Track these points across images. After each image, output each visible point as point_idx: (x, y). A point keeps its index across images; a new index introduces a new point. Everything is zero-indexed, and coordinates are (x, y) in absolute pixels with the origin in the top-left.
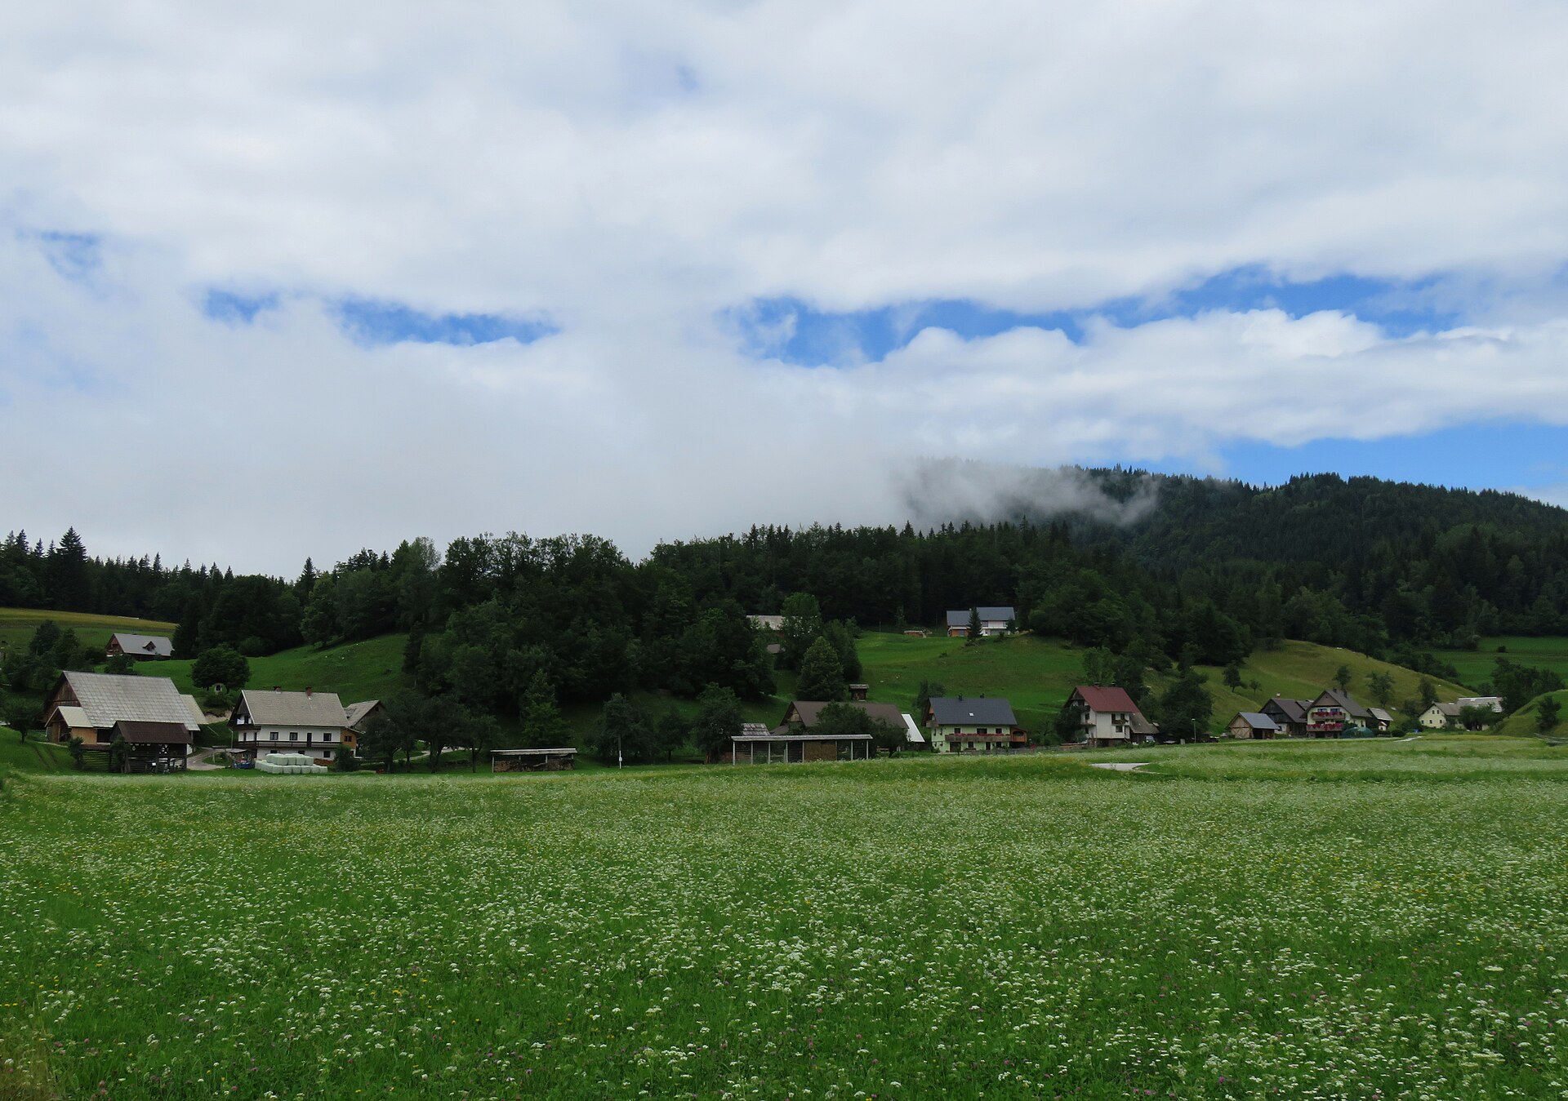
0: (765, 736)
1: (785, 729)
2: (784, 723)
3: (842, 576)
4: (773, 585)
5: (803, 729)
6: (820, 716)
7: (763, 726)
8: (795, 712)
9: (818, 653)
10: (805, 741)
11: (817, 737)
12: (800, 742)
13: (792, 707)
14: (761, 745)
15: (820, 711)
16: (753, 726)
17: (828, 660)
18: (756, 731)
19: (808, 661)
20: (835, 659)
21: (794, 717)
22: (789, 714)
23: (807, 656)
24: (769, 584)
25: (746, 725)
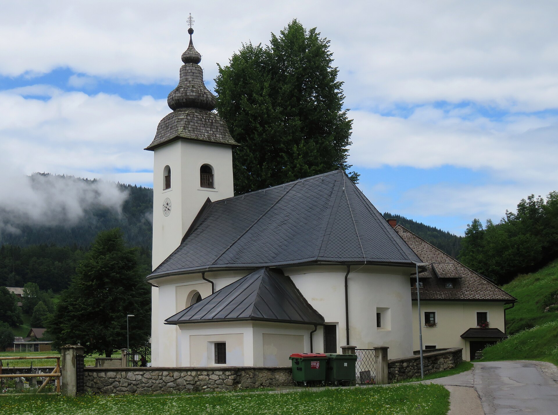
0: (23, 342)
1: (30, 339)
2: (29, 336)
3: (46, 270)
4: (14, 273)
5: (36, 339)
6: (44, 334)
7: (21, 338)
8: (32, 332)
9: (40, 308)
10: (40, 344)
11: (44, 342)
12: (37, 344)
13: (31, 330)
14: (24, 345)
15: (43, 332)
16: (18, 338)
17: (44, 311)
18: (20, 340)
19: (36, 311)
20: (46, 311)
21: (32, 334)
22: (30, 333)
23: (35, 309)
24: (11, 272)
25: (16, 338)
